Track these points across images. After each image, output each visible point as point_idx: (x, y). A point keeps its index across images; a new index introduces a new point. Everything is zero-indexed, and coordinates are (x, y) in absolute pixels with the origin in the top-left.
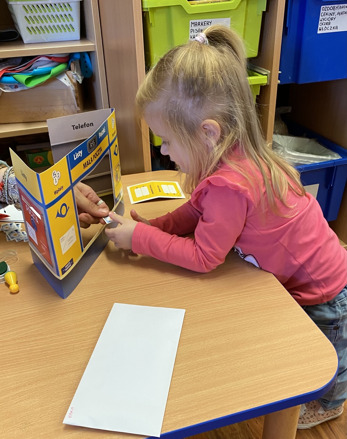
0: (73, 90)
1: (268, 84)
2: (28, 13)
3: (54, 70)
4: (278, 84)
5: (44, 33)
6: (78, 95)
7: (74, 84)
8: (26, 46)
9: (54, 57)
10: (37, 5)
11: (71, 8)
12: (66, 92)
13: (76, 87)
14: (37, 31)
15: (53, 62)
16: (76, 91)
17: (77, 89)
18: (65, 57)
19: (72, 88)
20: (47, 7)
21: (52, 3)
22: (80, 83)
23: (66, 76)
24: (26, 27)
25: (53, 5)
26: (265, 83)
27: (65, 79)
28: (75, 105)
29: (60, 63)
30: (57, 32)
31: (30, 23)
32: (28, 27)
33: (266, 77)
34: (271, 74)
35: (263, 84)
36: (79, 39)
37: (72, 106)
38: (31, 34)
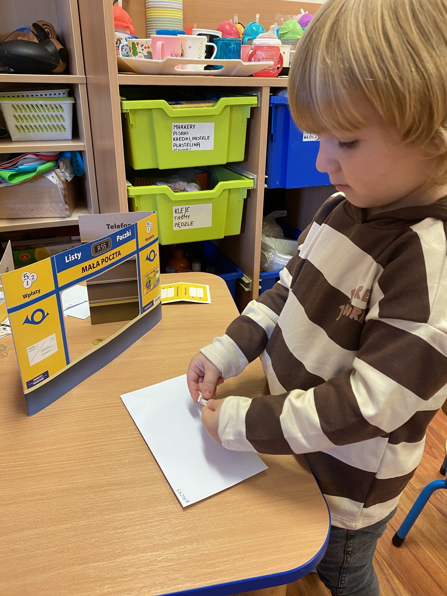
0: (60, 188)
1: (255, 188)
2: (17, 112)
3: (41, 168)
4: (265, 189)
5: (34, 132)
6: (66, 193)
7: (63, 182)
8: (13, 143)
9: (42, 155)
10: (27, 105)
11: (63, 109)
12: (54, 190)
13: (65, 185)
14: (26, 130)
15: (41, 159)
16: (65, 189)
17: (66, 187)
18: (54, 156)
19: (60, 186)
20: (38, 107)
21: (43, 104)
22: (69, 181)
23: (54, 174)
24: (14, 126)
25: (44, 106)
26: (251, 187)
27: (53, 177)
28: (62, 202)
29: (49, 161)
30: (47, 131)
31: (19, 122)
32: (16, 126)
33: (253, 180)
34: (257, 178)
35: (249, 187)
36: (70, 137)
37: (60, 203)
38: (20, 132)
